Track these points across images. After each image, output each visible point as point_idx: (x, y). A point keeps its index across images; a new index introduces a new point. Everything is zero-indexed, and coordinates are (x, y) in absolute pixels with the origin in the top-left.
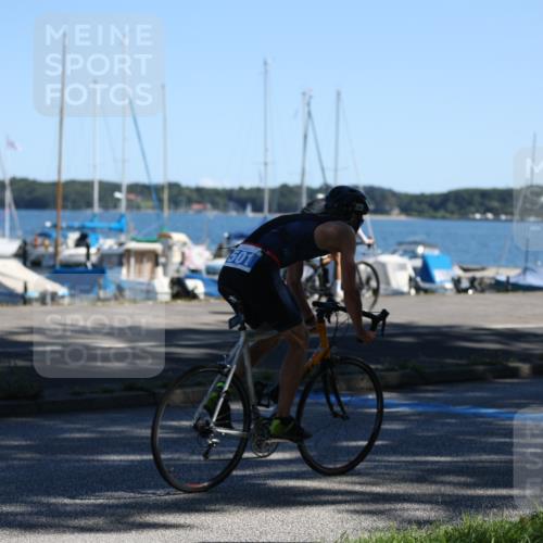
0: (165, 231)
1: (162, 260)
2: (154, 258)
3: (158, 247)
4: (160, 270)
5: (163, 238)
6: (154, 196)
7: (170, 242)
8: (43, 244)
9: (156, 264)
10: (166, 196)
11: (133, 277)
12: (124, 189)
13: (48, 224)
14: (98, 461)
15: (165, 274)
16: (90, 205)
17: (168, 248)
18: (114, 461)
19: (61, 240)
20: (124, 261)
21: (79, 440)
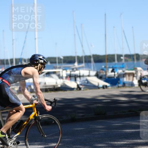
0: (136, 67)
1: (135, 75)
2: (133, 75)
3: (134, 72)
4: (135, 78)
5: (135, 69)
6: (132, 57)
7: (137, 70)
8: (102, 72)
9: (134, 76)
10: (135, 57)
11: (128, 80)
12: (123, 56)
13: (103, 67)
14: (123, 132)
15: (136, 79)
16: (114, 61)
17: (137, 72)
18: (127, 132)
19: (107, 71)
20: (125, 76)
21: (117, 126)
